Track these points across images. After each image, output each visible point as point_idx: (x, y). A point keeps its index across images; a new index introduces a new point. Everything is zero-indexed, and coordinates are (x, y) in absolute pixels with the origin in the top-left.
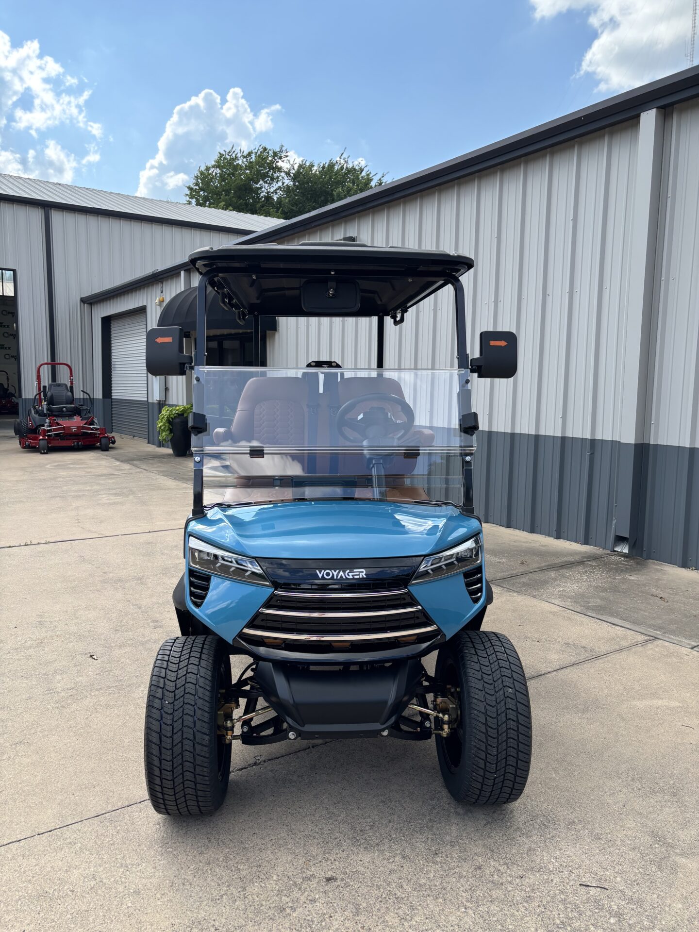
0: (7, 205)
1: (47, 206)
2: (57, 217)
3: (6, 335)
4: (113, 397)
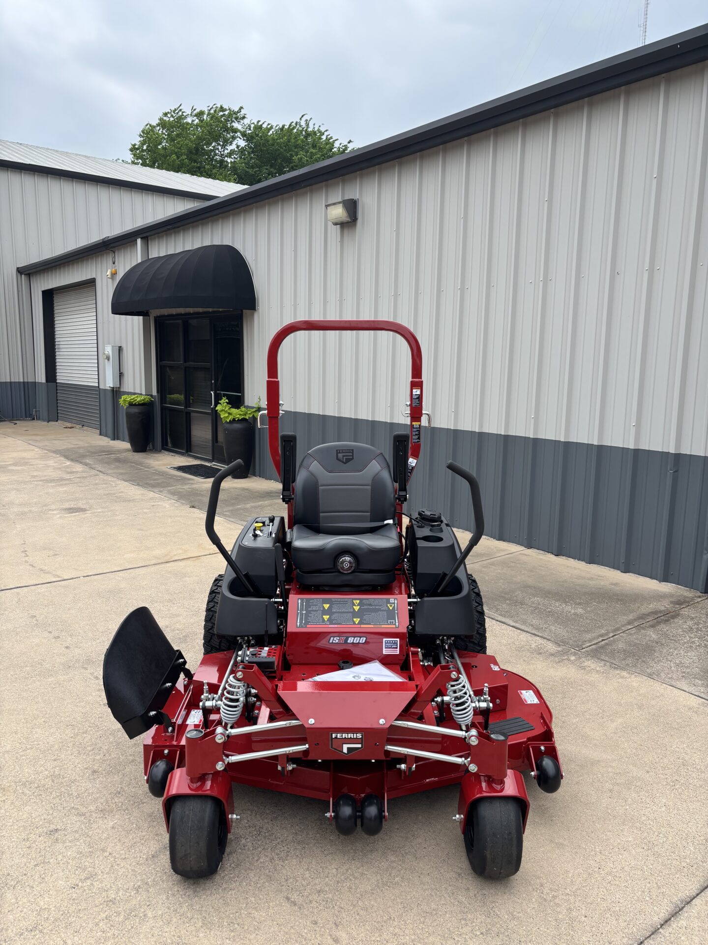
4: (57, 381)
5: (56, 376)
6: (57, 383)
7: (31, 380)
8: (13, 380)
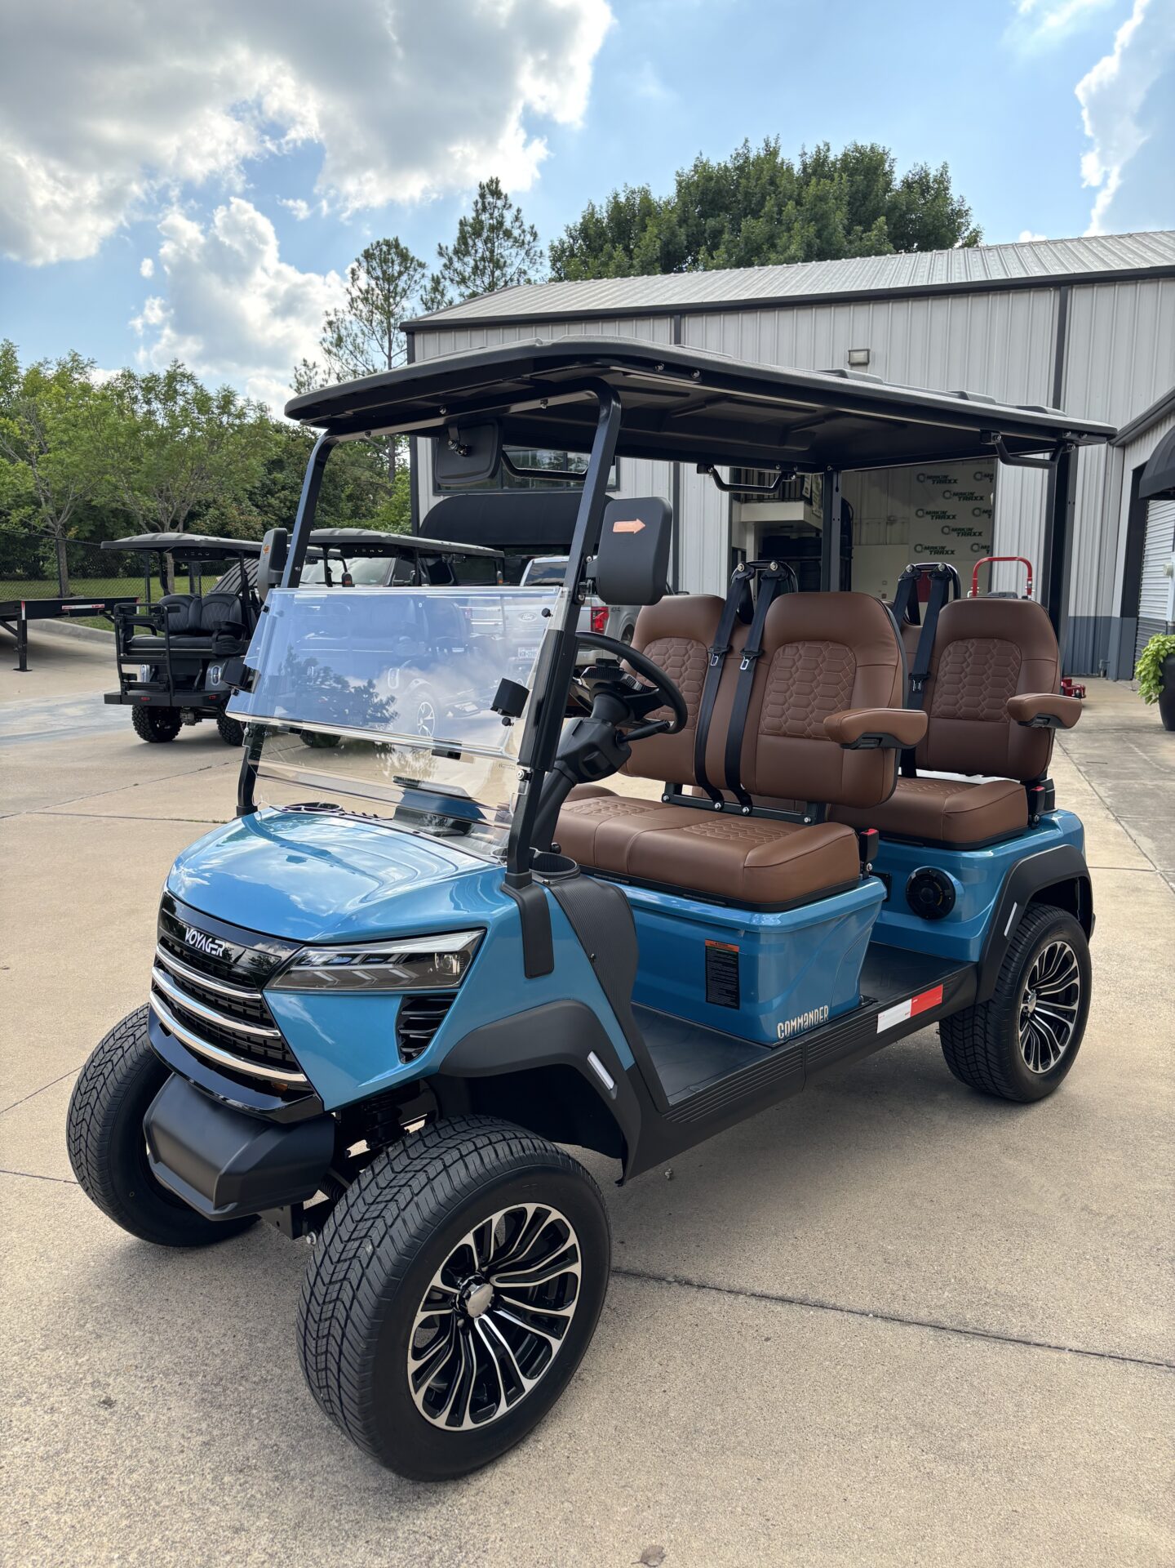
0: (998, 297)
1: (1063, 284)
2: (1080, 299)
3: (977, 512)
4: (1140, 615)
5: (1138, 607)
6: (1138, 618)
7: (1102, 613)
8: (1079, 614)
